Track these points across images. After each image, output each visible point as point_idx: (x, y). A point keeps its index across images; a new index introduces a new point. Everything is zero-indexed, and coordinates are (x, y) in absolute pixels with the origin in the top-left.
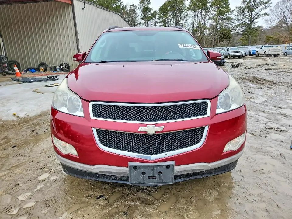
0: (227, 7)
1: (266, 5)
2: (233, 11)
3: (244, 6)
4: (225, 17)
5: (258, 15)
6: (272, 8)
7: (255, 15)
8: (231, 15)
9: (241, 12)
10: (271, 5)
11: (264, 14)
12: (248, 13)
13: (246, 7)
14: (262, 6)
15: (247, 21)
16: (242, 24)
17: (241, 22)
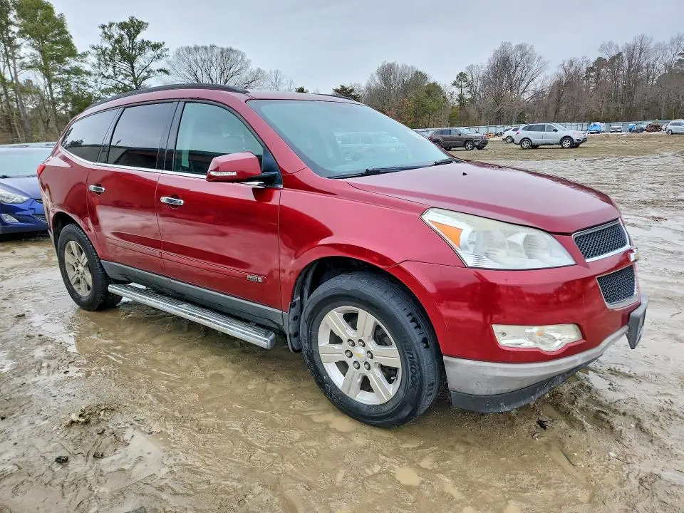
0: (67, 43)
1: (159, 52)
2: (85, 55)
3: (111, 47)
4: (67, 67)
5: (148, 72)
6: (170, 59)
7: (140, 71)
8: (83, 64)
9: (106, 60)
10: (167, 53)
11: (161, 70)
12: (124, 65)
13: (115, 48)
14: (150, 53)
15: (127, 82)
16: (116, 87)
17: (112, 82)
